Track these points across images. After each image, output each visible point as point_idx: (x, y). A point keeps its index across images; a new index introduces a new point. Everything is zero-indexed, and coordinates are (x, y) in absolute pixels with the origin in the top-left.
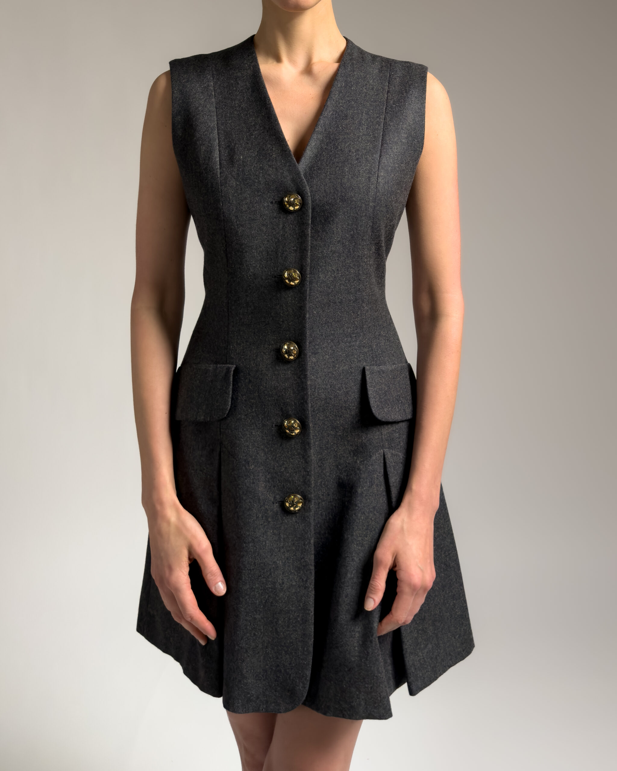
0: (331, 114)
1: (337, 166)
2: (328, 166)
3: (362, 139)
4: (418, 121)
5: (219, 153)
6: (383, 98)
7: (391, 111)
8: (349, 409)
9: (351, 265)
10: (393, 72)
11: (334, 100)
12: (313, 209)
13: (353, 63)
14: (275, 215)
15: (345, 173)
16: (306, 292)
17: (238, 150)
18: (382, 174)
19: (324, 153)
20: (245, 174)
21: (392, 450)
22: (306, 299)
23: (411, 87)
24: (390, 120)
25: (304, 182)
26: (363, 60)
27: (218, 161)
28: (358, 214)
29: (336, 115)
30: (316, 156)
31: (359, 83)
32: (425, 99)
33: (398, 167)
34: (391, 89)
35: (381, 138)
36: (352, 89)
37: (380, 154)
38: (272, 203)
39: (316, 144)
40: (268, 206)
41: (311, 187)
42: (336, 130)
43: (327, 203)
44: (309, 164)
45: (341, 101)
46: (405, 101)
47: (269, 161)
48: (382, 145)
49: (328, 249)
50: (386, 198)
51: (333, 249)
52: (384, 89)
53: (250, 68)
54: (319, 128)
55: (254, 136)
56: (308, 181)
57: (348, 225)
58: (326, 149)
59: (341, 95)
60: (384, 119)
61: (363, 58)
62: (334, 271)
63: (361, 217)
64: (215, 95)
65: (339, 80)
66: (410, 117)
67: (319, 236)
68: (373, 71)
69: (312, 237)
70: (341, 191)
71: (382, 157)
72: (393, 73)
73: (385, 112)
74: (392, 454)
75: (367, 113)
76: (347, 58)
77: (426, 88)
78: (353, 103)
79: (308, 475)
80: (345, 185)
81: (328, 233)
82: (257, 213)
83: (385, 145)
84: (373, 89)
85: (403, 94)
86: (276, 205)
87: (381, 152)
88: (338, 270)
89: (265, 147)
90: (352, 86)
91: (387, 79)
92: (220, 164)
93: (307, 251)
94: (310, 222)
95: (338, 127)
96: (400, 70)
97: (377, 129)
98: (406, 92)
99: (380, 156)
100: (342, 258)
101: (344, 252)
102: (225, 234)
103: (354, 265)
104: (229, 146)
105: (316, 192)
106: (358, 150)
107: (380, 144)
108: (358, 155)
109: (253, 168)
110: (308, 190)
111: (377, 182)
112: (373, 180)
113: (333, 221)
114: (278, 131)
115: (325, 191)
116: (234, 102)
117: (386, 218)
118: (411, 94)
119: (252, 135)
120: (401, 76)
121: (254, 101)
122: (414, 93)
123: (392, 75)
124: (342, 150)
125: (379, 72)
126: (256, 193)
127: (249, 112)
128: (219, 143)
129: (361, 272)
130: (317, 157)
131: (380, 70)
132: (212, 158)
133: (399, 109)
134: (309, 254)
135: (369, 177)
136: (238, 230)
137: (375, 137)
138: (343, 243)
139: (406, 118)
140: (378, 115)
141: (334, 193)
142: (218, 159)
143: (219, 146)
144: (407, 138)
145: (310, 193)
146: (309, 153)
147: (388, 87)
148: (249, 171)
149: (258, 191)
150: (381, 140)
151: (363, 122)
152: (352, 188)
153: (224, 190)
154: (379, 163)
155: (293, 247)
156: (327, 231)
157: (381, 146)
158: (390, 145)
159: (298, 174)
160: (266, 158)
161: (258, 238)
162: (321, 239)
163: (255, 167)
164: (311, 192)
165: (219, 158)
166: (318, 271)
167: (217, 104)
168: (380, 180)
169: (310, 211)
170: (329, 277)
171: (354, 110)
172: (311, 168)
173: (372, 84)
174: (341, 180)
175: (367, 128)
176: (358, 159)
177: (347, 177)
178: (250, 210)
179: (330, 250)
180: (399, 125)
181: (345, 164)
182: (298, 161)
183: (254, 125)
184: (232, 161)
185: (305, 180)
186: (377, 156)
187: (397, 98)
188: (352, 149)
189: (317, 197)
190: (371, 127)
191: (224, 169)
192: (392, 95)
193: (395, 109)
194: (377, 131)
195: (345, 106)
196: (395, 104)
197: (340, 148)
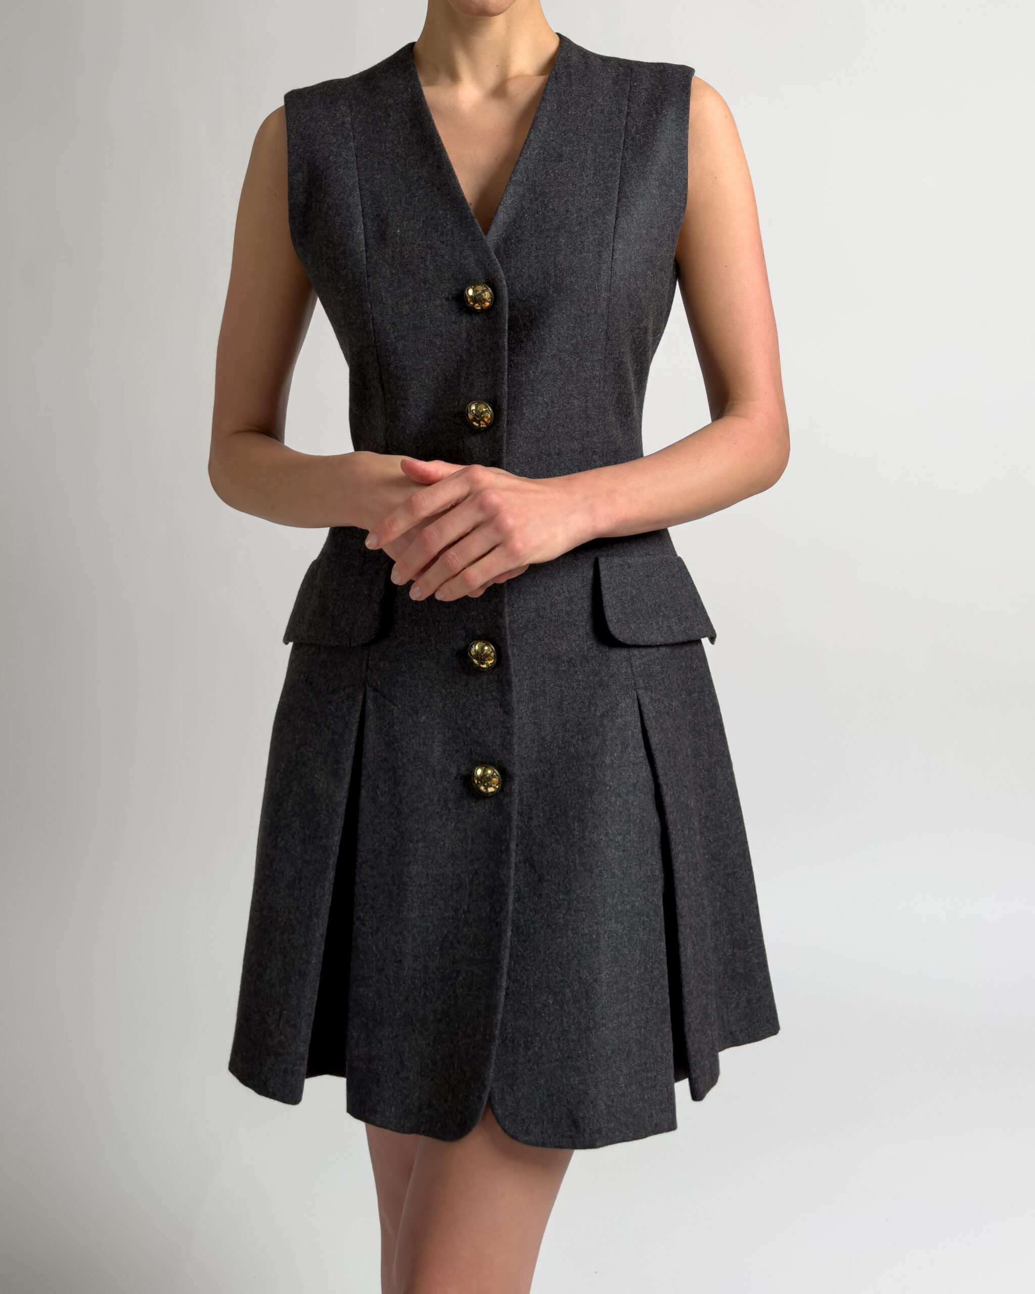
0: (536, 153)
1: (547, 236)
2: (533, 237)
3: (587, 192)
4: (677, 159)
5: (364, 228)
6: (619, 125)
7: (633, 145)
8: (575, 625)
9: (575, 393)
10: (636, 81)
11: (540, 131)
12: (512, 307)
13: (570, 72)
14: (453, 318)
15: (561, 246)
16: (502, 439)
17: (393, 221)
18: (620, 247)
19: (526, 215)
20: (403, 257)
21: (652, 692)
22: (502, 450)
23: (666, 103)
24: (631, 160)
25: (496, 264)
26: (586, 67)
27: (364, 241)
28: (583, 312)
29: (544, 154)
30: (514, 221)
31: (581, 103)
32: (688, 122)
33: (647, 234)
34: (632, 110)
35: (618, 189)
36: (570, 112)
37: (617, 215)
38: (447, 299)
39: (513, 202)
40: (442, 304)
41: (507, 272)
42: (546, 178)
43: (533, 295)
44: (503, 234)
45: (552, 132)
46: (654, 126)
47: (442, 234)
48: (619, 200)
49: (536, 369)
50: (627, 284)
51: (544, 367)
52: (620, 111)
53: (406, 90)
54: (517, 175)
55: (417, 198)
56: (501, 262)
57: (568, 329)
58: (529, 208)
59: (551, 123)
60: (622, 159)
61: (586, 63)
62: (546, 403)
63: (588, 315)
64: (354, 136)
65: (548, 100)
66: (662, 152)
67: (521, 348)
68: (602, 83)
69: (509, 349)
70: (556, 275)
71: (619, 219)
72: (635, 84)
73: (624, 147)
74: (651, 698)
75: (594, 151)
76: (560, 64)
77: (688, 104)
78: (571, 135)
79: (508, 733)
80: (561, 265)
81: (535, 342)
82: (424, 317)
83: (624, 200)
84: (602, 112)
85: (652, 116)
86: (454, 303)
87: (618, 211)
88: (553, 402)
89: (436, 214)
90: (569, 107)
91: (625, 94)
92: (366, 245)
93: (503, 373)
94: (507, 328)
95: (547, 174)
96: (647, 77)
97: (611, 175)
98: (657, 113)
99: (616, 219)
100: (559, 383)
101: (562, 373)
102: (377, 354)
103: (579, 393)
104: (378, 215)
105: (515, 278)
106: (581, 209)
107: (617, 198)
108: (582, 217)
109: (417, 247)
110: (503, 276)
111: (612, 258)
112: (606, 255)
113: (543, 323)
114: (454, 188)
115: (529, 276)
116: (383, 145)
117: (629, 315)
118: (665, 115)
119: (415, 196)
120: (649, 88)
121: (416, 142)
122: (671, 114)
123: (635, 86)
124: (554, 209)
125: (613, 83)
126: (422, 285)
127: (408, 160)
128: (363, 212)
129: (589, 405)
130: (515, 222)
131: (615, 80)
132: (353, 235)
133: (645, 141)
134: (506, 377)
135: (599, 252)
136: (398, 345)
137: (607, 188)
138: (560, 359)
139: (658, 154)
140: (611, 153)
141: (544, 278)
142: (362, 237)
143: (363, 215)
144: (659, 187)
145: (506, 280)
146: (502, 217)
147: (628, 106)
148: (410, 252)
149: (425, 282)
150: (617, 193)
151: (588, 165)
152: (573, 270)
153: (372, 283)
154: (615, 228)
155: (483, 368)
156: (535, 340)
157: (618, 202)
158: (633, 199)
159: (486, 251)
160: (437, 231)
161: (429, 357)
162: (526, 352)
163: (419, 245)
164: (508, 279)
165: (365, 235)
166: (522, 403)
167: (357, 149)
168: (616, 256)
169: (506, 309)
170: (539, 414)
171: (574, 146)
172: (506, 240)
173: (602, 103)
174: (555, 259)
175: (595, 174)
176: (580, 223)
177: (563, 252)
178: (413, 312)
179: (539, 370)
180: (645, 166)
181: (559, 231)
182: (486, 231)
183: (417, 181)
184: (385, 239)
185: (497, 261)
186: (611, 218)
187: (642, 123)
188: (570, 207)
189: (518, 287)
190: (602, 172)
191: (373, 252)
192: (634, 119)
193: (640, 141)
194: (611, 178)
195: (558, 140)
196: (639, 134)
197: (551, 207)
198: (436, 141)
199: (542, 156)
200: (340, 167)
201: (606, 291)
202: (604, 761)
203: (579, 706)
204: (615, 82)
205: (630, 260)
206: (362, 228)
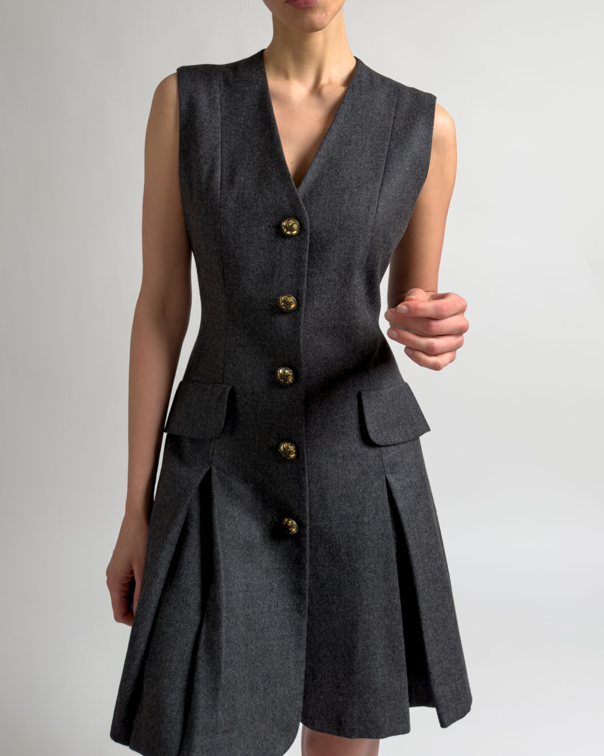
0: (335, 138)
1: (337, 194)
2: (327, 193)
3: (365, 166)
4: (424, 149)
5: (221, 173)
6: (388, 124)
7: (396, 138)
8: (346, 434)
10: (401, 96)
11: (339, 124)
12: (311, 235)
13: (361, 86)
14: (272, 239)
15: (345, 201)
16: (301, 318)
17: (239, 171)
18: (382, 204)
19: (325, 178)
20: (244, 197)
22: (300, 325)
24: (394, 148)
25: (303, 208)
26: (371, 84)
27: (220, 181)
28: (355, 244)
29: (339, 139)
30: (317, 180)
31: (366, 107)
32: (433, 125)
33: (399, 196)
34: (397, 115)
35: (384, 166)
36: (359, 113)
37: (382, 183)
38: (269, 226)
39: (317, 168)
40: (266, 230)
41: (309, 213)
42: (339, 155)
43: (324, 230)
44: (309, 188)
45: (346, 125)
46: (411, 127)
47: (268, 184)
48: (384, 173)
49: (324, 277)
50: (384, 228)
51: (329, 277)
52: (390, 115)
53: (258, 83)
54: (321, 152)
55: (256, 157)
56: (306, 207)
57: (345, 254)
58: (327, 174)
59: (346, 118)
60: (389, 146)
61: (371, 81)
62: (329, 299)
63: (359, 246)
65: (346, 103)
66: (416, 144)
67: (315, 263)
68: (381, 95)
69: (309, 263)
70: (340, 220)
72: (401, 99)
73: (390, 138)
74: (396, 479)
75: (372, 140)
76: (355, 79)
78: (358, 128)
79: (303, 500)
80: (344, 213)
81: (324, 261)
82: (254, 236)
83: (388, 173)
84: (379, 114)
85: (410, 121)
86: (273, 229)
87: (383, 180)
88: (332, 298)
90: (358, 109)
91: (394, 104)
92: (221, 184)
93: (304, 276)
94: (308, 248)
95: (340, 152)
96: (408, 96)
98: (413, 119)
99: (382, 185)
101: (339, 281)
102: (222, 256)
104: (231, 166)
105: (315, 218)
106: (359, 178)
107: (383, 172)
108: (360, 182)
109: (253, 191)
110: (307, 215)
111: (377, 211)
112: (373, 209)
113: (330, 249)
115: (323, 218)
116: (239, 119)
117: (383, 248)
118: (418, 121)
119: (255, 156)
120: (409, 103)
121: (260, 120)
122: (422, 120)
123: (400, 100)
124: (342, 176)
125: (387, 96)
126: (254, 216)
127: (253, 131)
128: (222, 162)
130: (317, 182)
132: (214, 178)
133: (404, 136)
134: (305, 279)
135: (369, 207)
136: (236, 252)
137: (377, 165)
138: (339, 272)
139: (411, 145)
140: (382, 142)
141: (332, 220)
142: (219, 179)
143: (221, 165)
144: (411, 166)
146: (310, 177)
147: (395, 112)
148: (248, 194)
149: (257, 214)
150: (384, 168)
151: (367, 149)
152: (351, 217)
153: (223, 212)
154: (380, 191)
155: (290, 272)
156: (323, 259)
157: (383, 175)
158: (393, 173)
159: (297, 199)
160: (266, 181)
161: (255, 261)
162: (317, 266)
164: (310, 218)
165: (221, 178)
166: (313, 298)
167: (222, 119)
168: (379, 210)
169: (308, 236)
170: (324, 305)
171: (359, 136)
172: (310, 193)
173: (379, 108)
174: (341, 208)
175: (371, 155)
176: (358, 187)
177: (346, 205)
178: (247, 233)
179: (325, 278)
180: (403, 152)
181: (345, 191)
182: (298, 185)
183: (257, 145)
184: (233, 182)
185: (304, 206)
186: (378, 185)
187: (403, 124)
188: (353, 176)
189: (315, 224)
190: (375, 154)
191: (225, 190)
192: (398, 121)
193: (401, 136)
194: (381, 158)
195: (349, 131)
196: (401, 131)
197: (341, 174)
198: (272, 120)
199: (338, 140)
200: (210, 131)
201: (371, 232)
202: (364, 520)
203: (349, 486)
204: (389, 96)
205: (388, 213)
206: (220, 174)
